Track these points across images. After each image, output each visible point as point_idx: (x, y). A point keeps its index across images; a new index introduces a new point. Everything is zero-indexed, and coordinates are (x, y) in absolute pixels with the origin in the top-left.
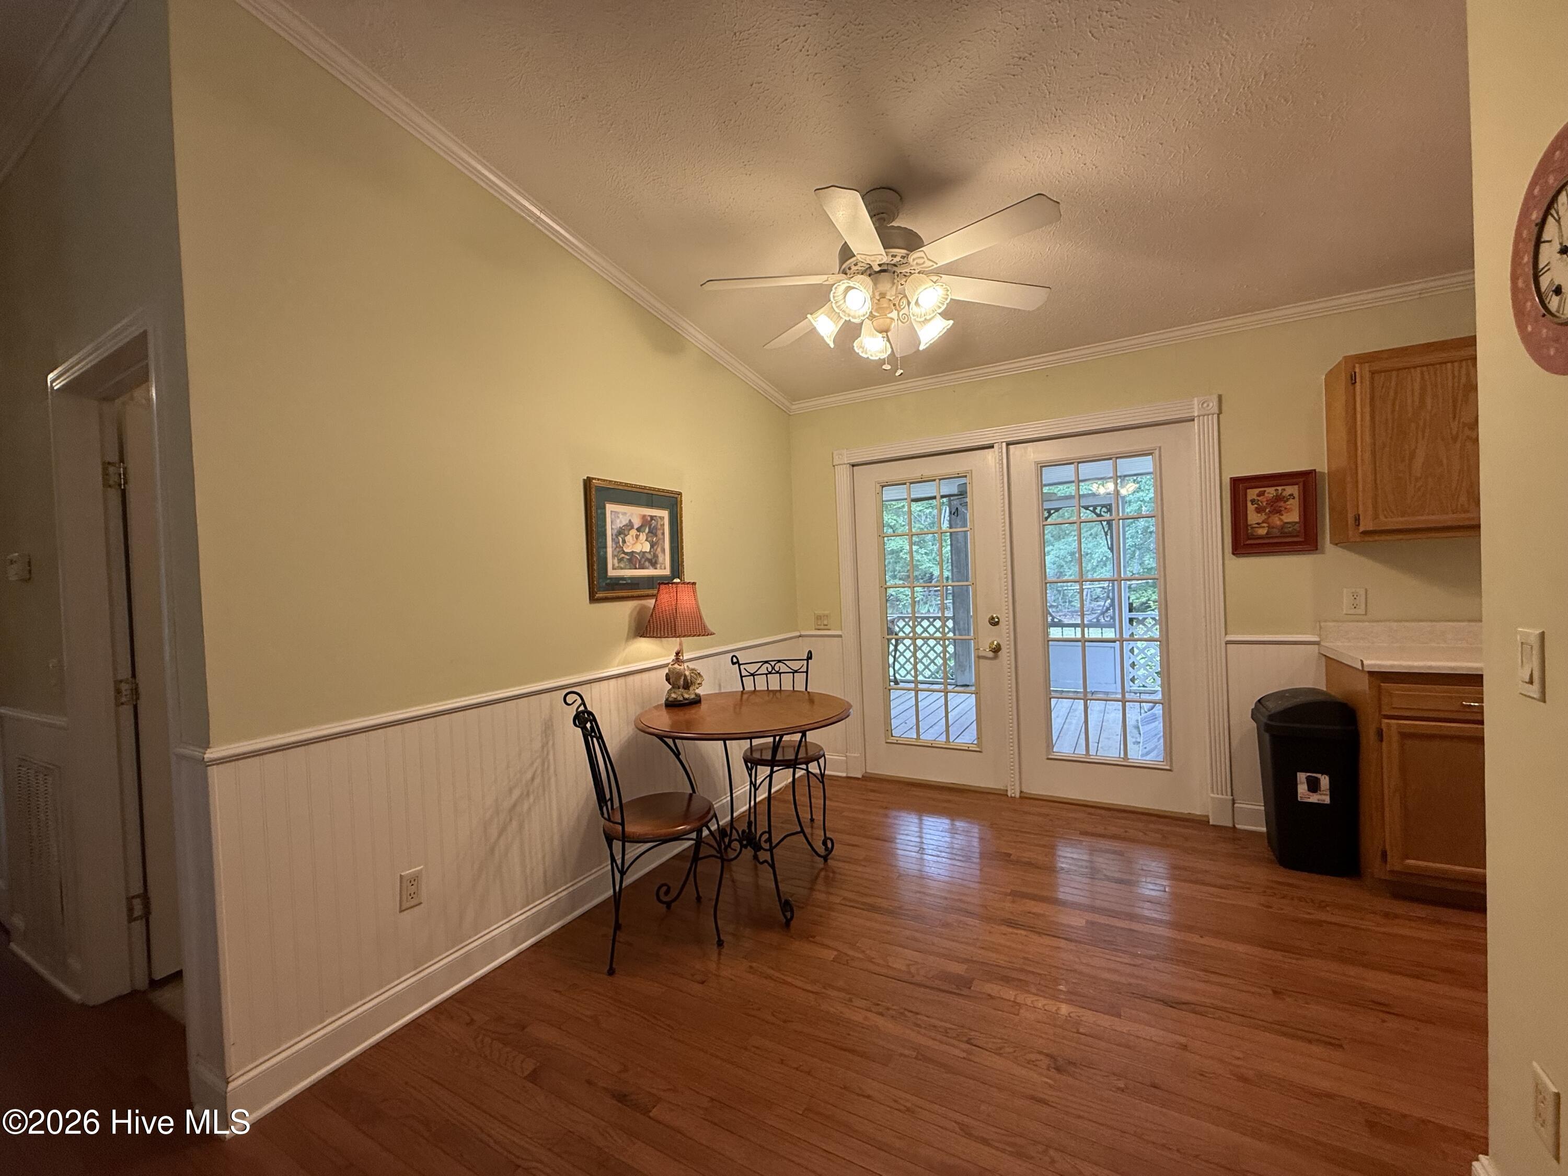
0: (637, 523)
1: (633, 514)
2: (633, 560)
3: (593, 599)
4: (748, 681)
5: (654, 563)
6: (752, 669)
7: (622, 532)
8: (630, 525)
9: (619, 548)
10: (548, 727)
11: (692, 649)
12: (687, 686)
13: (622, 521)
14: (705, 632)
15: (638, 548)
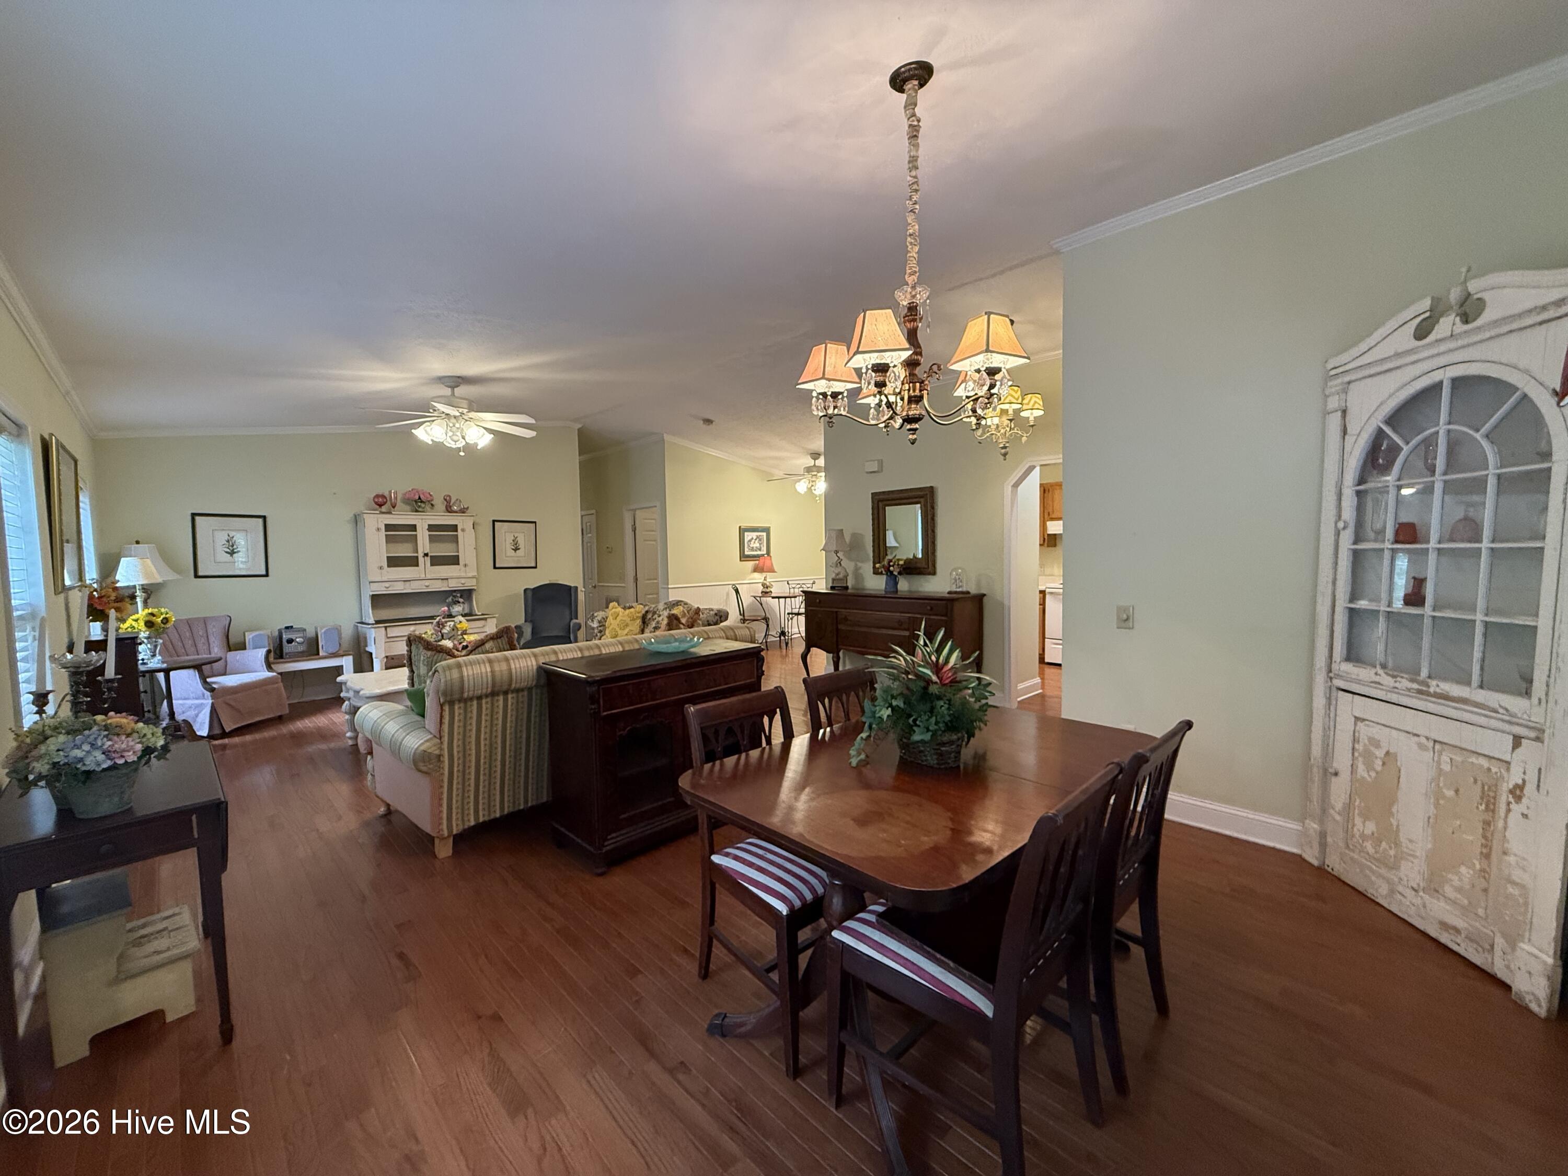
0: (755, 538)
1: (754, 535)
2: (752, 549)
3: (740, 560)
4: (792, 590)
5: (760, 550)
6: (794, 586)
7: (750, 541)
8: (752, 539)
9: (749, 546)
10: (728, 594)
11: (770, 578)
12: (767, 588)
13: (750, 538)
14: (774, 571)
15: (755, 545)
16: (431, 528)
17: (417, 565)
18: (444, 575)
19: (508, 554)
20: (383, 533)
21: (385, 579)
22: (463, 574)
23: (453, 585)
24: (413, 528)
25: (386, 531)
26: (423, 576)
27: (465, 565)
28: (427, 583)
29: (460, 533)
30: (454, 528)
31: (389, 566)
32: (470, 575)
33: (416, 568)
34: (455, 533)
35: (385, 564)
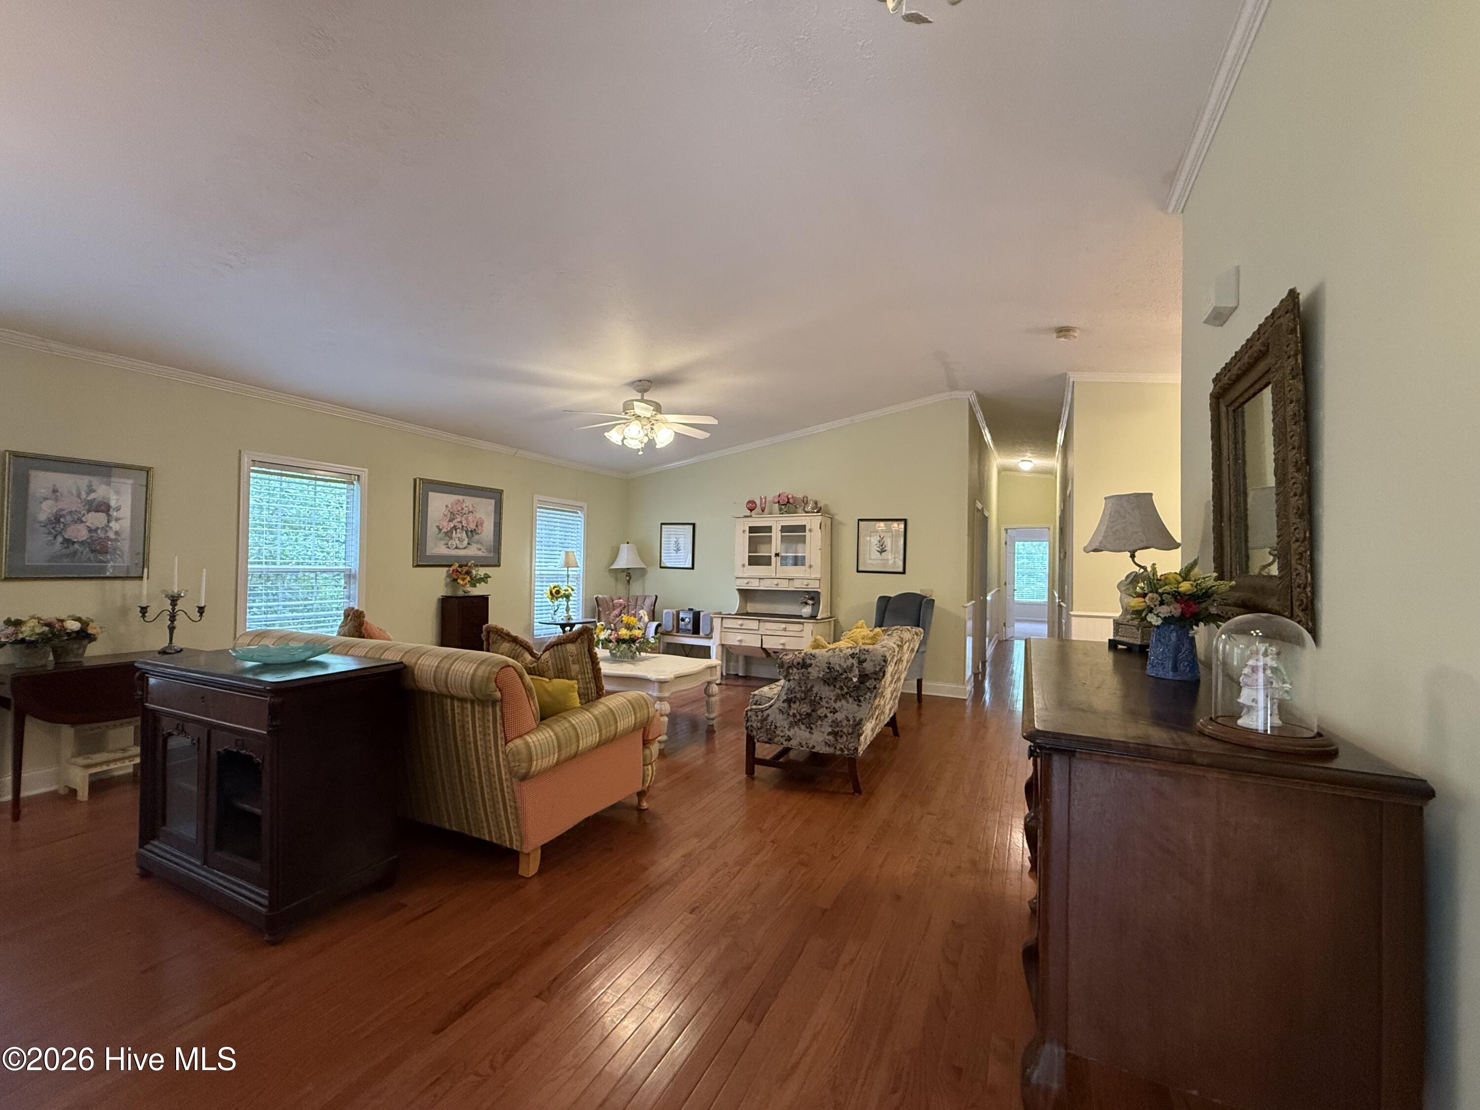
16: (784, 529)
17: (770, 565)
18: (791, 575)
19: (873, 557)
20: (747, 534)
21: (745, 575)
22: (808, 576)
23: (797, 585)
24: (769, 529)
25: (750, 533)
26: (773, 575)
27: (810, 567)
28: (776, 581)
29: (807, 533)
30: (802, 528)
31: (749, 565)
32: (813, 576)
33: (769, 567)
34: (804, 534)
35: (747, 563)
